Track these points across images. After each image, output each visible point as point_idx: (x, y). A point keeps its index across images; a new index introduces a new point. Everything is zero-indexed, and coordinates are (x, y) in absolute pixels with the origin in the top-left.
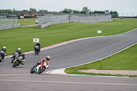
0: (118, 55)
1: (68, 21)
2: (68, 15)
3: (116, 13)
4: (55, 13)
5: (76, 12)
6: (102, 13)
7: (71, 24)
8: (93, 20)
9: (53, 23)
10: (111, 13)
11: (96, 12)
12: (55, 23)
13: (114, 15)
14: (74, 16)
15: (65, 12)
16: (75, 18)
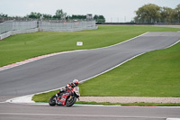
0: (106, 76)
1: (36, 30)
2: (35, 21)
3: (102, 17)
4: (17, 19)
5: (47, 17)
6: (83, 18)
7: (40, 34)
8: (70, 28)
9: (15, 33)
10: (96, 17)
11: (74, 17)
12: (18, 32)
13: (100, 20)
14: (44, 23)
15: (32, 17)
16: (46, 26)
